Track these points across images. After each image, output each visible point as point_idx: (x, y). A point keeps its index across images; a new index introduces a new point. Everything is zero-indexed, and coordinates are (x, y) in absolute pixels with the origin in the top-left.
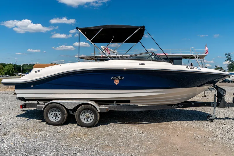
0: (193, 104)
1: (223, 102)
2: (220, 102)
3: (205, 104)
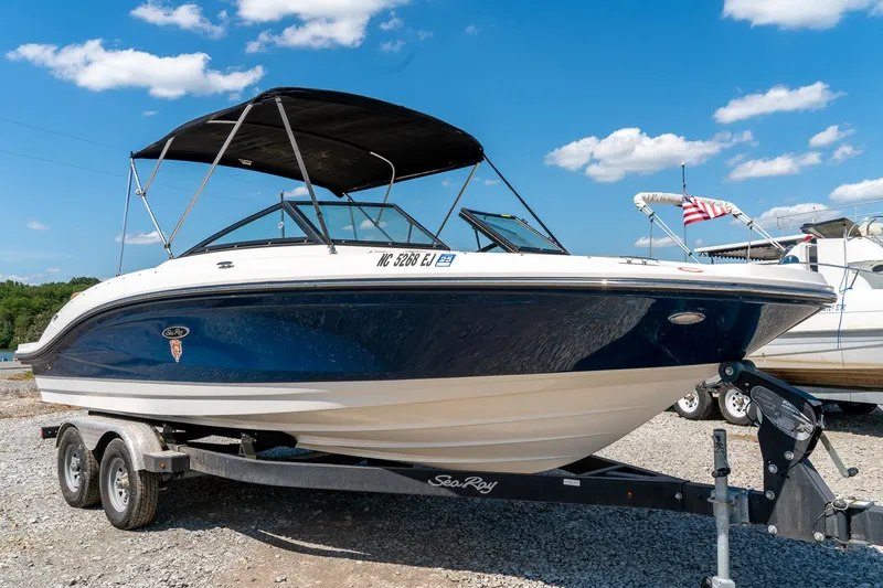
3: (678, 496)
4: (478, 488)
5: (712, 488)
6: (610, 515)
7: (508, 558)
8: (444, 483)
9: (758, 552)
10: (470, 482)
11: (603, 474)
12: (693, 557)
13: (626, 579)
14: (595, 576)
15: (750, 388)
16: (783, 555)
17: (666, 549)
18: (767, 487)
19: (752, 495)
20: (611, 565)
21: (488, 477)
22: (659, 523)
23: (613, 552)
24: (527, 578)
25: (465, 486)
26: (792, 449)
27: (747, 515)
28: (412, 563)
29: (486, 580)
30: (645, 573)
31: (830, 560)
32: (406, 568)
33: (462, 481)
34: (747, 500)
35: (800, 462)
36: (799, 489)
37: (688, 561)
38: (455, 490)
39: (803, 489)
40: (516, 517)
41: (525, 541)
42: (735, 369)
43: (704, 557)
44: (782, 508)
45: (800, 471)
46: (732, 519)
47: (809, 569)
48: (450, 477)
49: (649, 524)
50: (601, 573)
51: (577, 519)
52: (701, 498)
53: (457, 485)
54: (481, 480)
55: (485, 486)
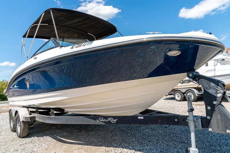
0: (142, 118)
1: (219, 117)
2: (211, 117)
3: (176, 120)
4: (112, 121)
5: (187, 116)
6: (158, 127)
7: (126, 142)
8: (101, 120)
9: (202, 136)
10: (109, 119)
11: (151, 114)
12: (182, 139)
13: (162, 148)
14: (151, 147)
15: (198, 80)
16: (210, 136)
17: (174, 136)
18: (207, 115)
19: (202, 118)
20: (157, 143)
21: (114, 117)
22: (172, 128)
23: (158, 139)
24: (130, 149)
25: (107, 121)
26: (216, 100)
27: (201, 125)
28: (96, 146)
29: (117, 150)
30: (167, 145)
31: (224, 137)
32: (94, 147)
33: (107, 119)
34: (200, 120)
35: (219, 104)
36: (219, 115)
37: (181, 140)
38: (105, 122)
39: (221, 114)
40: (131, 129)
41: (131, 136)
42: (193, 74)
43: (186, 139)
44: (213, 121)
45: (219, 107)
46: (195, 127)
47: (219, 141)
48: (103, 118)
49: (169, 129)
50: (153, 146)
51: (148, 129)
52: (184, 120)
53: (105, 121)
54: (112, 118)
55: (114, 121)
